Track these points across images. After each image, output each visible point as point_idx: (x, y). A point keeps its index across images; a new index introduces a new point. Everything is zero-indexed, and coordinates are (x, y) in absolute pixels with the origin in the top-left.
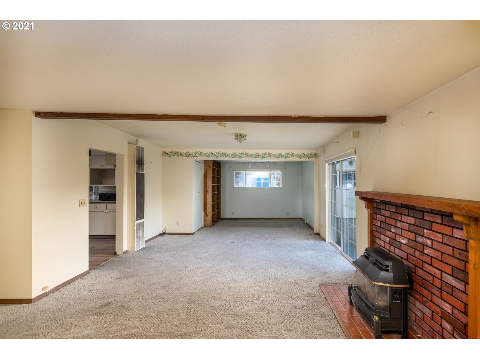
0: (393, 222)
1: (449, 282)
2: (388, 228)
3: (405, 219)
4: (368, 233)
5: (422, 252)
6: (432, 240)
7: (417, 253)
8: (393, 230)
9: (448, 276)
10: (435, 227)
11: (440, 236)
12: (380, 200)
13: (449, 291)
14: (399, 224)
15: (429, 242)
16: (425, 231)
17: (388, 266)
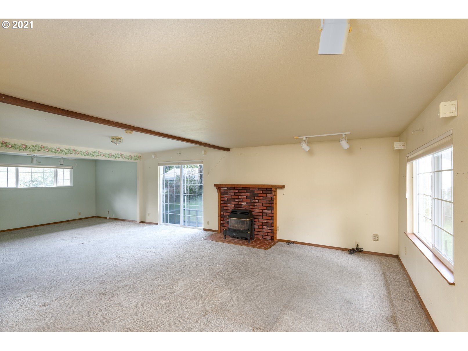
0: (237, 197)
1: (265, 212)
2: (234, 200)
3: (243, 194)
4: (219, 205)
5: (254, 206)
6: (258, 200)
7: (251, 207)
8: (237, 200)
9: (265, 210)
10: (259, 195)
11: (262, 197)
12: (227, 187)
13: (266, 215)
14: (240, 197)
15: (257, 201)
16: (255, 197)
17: (248, 213)
